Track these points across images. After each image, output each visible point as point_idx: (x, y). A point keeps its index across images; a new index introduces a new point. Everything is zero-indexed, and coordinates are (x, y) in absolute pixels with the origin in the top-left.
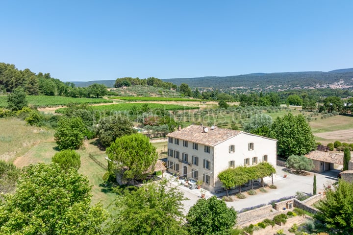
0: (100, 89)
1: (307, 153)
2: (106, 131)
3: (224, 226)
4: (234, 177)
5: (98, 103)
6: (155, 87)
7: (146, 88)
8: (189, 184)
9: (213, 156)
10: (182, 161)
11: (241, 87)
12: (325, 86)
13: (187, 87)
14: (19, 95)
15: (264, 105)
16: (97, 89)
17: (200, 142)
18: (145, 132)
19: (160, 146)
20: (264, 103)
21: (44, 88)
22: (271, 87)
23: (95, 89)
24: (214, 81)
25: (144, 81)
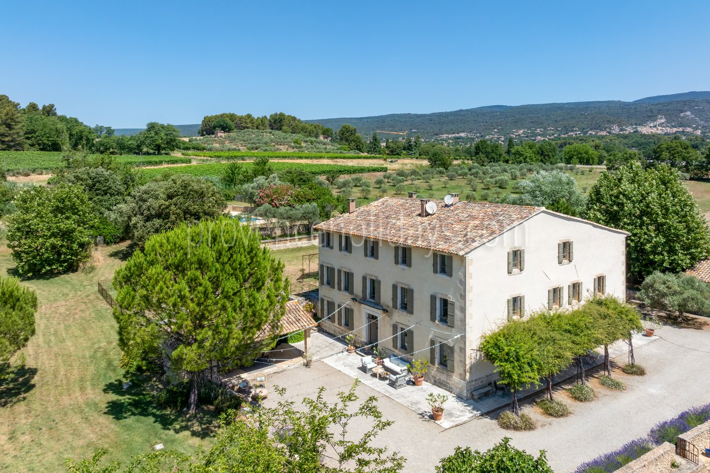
0: (162, 134)
2: (148, 219)
5: (156, 163)
6: (286, 132)
7: (268, 135)
9: (463, 283)
10: (363, 301)
11: (463, 135)
12: (629, 130)
13: (353, 132)
16: (156, 134)
17: (419, 243)
18: (260, 222)
19: (297, 258)
20: (526, 157)
21: (37, 134)
22: (522, 134)
23: (153, 134)
24: (406, 123)
25: (262, 122)
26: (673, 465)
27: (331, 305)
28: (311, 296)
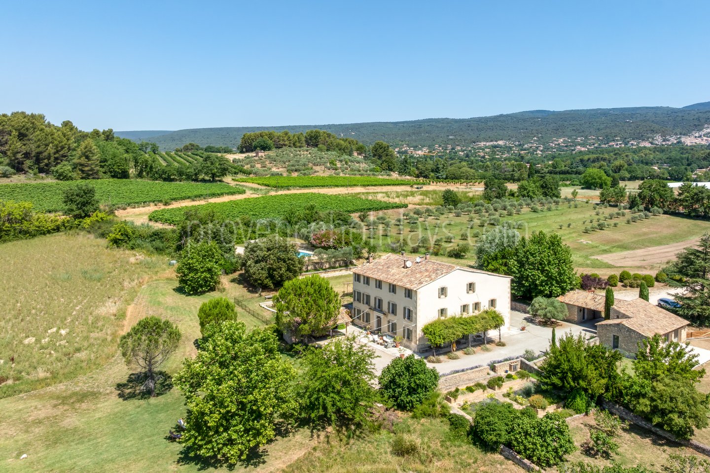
0: (217, 165)
1: (563, 294)
2: (256, 262)
3: (422, 389)
4: (442, 331)
6: (321, 150)
7: (305, 154)
8: (384, 341)
9: (416, 302)
10: (375, 309)
11: (501, 143)
12: (673, 140)
13: (385, 149)
14: (84, 191)
15: (528, 196)
16: (212, 164)
17: (399, 284)
18: (316, 259)
19: (339, 283)
20: (529, 191)
21: (109, 163)
22: (562, 142)
23: (209, 164)
24: (443, 128)
25: (299, 139)
26: (488, 374)
27: (359, 311)
28: (348, 306)
